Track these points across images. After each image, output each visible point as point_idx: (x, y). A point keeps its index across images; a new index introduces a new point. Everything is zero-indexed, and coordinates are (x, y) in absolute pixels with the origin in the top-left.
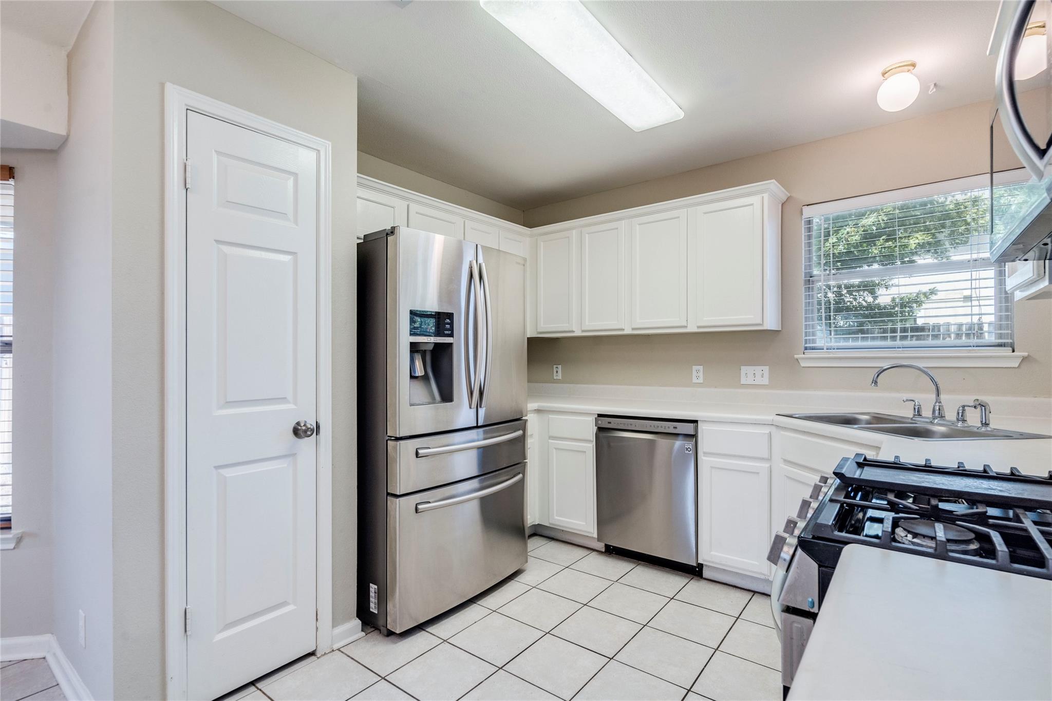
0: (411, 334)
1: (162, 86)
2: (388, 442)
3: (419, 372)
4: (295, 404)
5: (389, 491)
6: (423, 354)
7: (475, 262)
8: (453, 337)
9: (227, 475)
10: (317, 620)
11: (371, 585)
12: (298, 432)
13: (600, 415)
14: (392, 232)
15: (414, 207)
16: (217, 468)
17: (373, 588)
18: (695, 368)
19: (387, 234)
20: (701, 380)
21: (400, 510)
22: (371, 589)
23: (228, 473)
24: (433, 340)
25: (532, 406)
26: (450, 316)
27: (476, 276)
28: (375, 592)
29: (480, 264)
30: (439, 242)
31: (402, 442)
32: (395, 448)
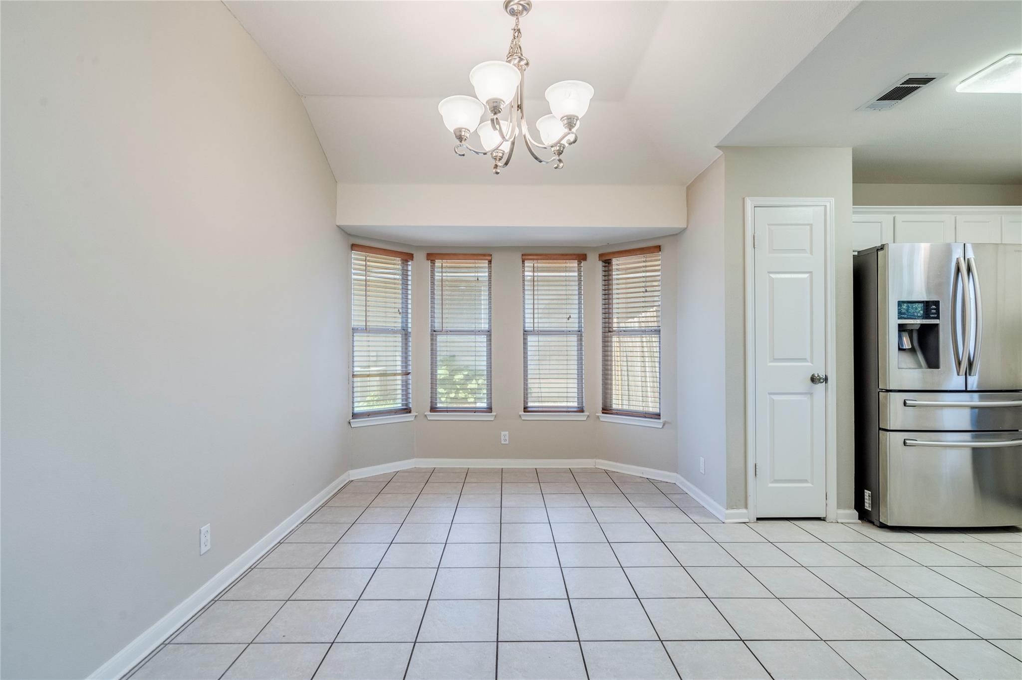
0: (899, 318)
1: (744, 199)
2: (880, 393)
3: (907, 344)
4: (812, 363)
5: (880, 427)
6: (910, 332)
7: (962, 259)
8: (939, 319)
9: (775, 399)
10: (826, 499)
11: (865, 491)
12: (813, 380)
14: (882, 248)
15: (899, 218)
16: (770, 394)
17: (867, 493)
19: (878, 250)
21: (892, 443)
22: (865, 494)
23: (775, 397)
24: (919, 321)
26: (937, 303)
27: (960, 271)
28: (869, 496)
29: (968, 259)
30: (923, 250)
31: (891, 394)
32: (886, 397)
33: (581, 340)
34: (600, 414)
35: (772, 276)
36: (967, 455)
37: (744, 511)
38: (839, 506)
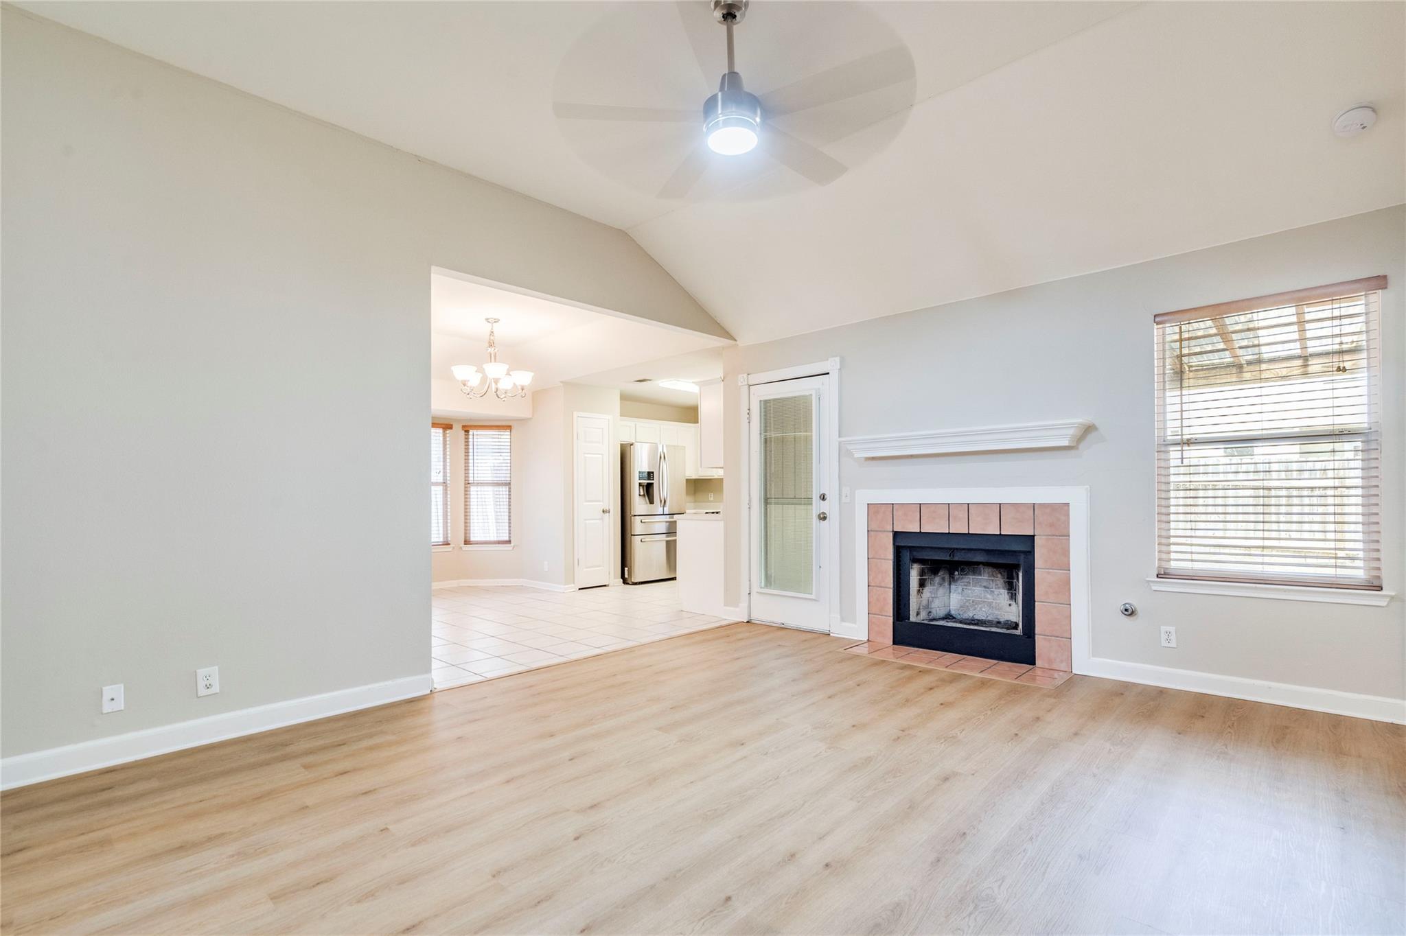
0: (639, 480)
2: (632, 516)
3: (642, 493)
4: (603, 503)
5: (631, 534)
6: (643, 486)
7: (662, 452)
8: (654, 480)
10: (609, 575)
11: (625, 567)
12: (604, 511)
14: (632, 444)
16: (585, 520)
17: (626, 569)
19: (630, 444)
21: (635, 541)
23: (587, 522)
24: (646, 482)
26: (653, 473)
27: (662, 457)
29: (664, 452)
30: (647, 446)
31: (636, 516)
32: (635, 519)
33: (446, 490)
34: (463, 545)
35: (586, 455)
36: (664, 544)
37: (573, 585)
38: (615, 578)
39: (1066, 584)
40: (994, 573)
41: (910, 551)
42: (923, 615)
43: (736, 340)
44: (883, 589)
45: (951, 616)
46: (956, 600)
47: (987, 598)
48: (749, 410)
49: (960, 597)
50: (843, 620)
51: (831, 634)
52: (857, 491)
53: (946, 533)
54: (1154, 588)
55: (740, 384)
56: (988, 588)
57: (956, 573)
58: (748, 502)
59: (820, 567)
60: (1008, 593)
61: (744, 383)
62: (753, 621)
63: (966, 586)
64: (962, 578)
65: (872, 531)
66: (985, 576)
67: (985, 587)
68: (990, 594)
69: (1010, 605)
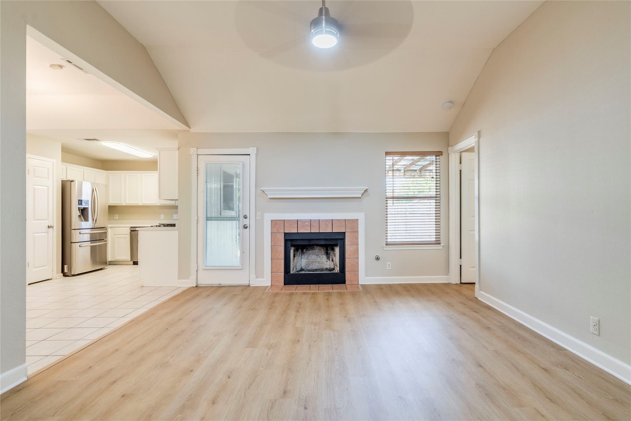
0: (78, 205)
2: (71, 230)
3: (79, 214)
4: (48, 221)
5: (72, 242)
8: (89, 206)
9: (35, 235)
10: (53, 271)
12: (49, 227)
13: (131, 227)
14: (73, 181)
17: (65, 266)
18: (161, 215)
19: (71, 181)
20: (163, 218)
21: (75, 247)
24: (83, 206)
25: (109, 226)
26: (88, 201)
29: (95, 188)
31: (76, 230)
32: (74, 232)
35: (35, 186)
36: (89, 248)
38: (57, 273)
39: (357, 250)
40: (321, 249)
41: (291, 242)
42: (294, 271)
43: (190, 128)
44: (279, 260)
45: (302, 269)
46: (304, 262)
47: (317, 260)
48: (197, 168)
49: (306, 260)
50: (257, 277)
51: (251, 285)
52: (265, 214)
53: (309, 233)
54: (385, 249)
55: (191, 153)
56: (318, 255)
57: (304, 250)
58: (196, 219)
59: (244, 252)
60: (326, 257)
61: (194, 153)
62: (199, 286)
63: (309, 255)
64: (307, 252)
65: (273, 233)
66: (317, 250)
67: (317, 255)
68: (319, 258)
69: (327, 261)
